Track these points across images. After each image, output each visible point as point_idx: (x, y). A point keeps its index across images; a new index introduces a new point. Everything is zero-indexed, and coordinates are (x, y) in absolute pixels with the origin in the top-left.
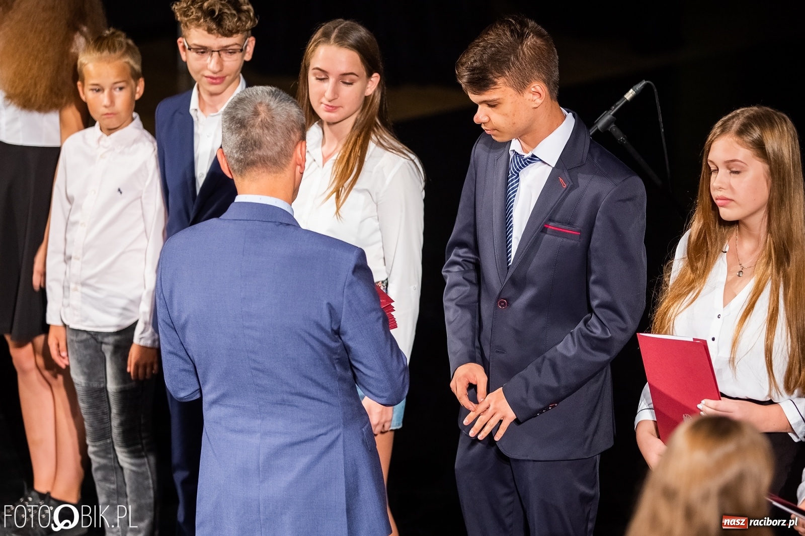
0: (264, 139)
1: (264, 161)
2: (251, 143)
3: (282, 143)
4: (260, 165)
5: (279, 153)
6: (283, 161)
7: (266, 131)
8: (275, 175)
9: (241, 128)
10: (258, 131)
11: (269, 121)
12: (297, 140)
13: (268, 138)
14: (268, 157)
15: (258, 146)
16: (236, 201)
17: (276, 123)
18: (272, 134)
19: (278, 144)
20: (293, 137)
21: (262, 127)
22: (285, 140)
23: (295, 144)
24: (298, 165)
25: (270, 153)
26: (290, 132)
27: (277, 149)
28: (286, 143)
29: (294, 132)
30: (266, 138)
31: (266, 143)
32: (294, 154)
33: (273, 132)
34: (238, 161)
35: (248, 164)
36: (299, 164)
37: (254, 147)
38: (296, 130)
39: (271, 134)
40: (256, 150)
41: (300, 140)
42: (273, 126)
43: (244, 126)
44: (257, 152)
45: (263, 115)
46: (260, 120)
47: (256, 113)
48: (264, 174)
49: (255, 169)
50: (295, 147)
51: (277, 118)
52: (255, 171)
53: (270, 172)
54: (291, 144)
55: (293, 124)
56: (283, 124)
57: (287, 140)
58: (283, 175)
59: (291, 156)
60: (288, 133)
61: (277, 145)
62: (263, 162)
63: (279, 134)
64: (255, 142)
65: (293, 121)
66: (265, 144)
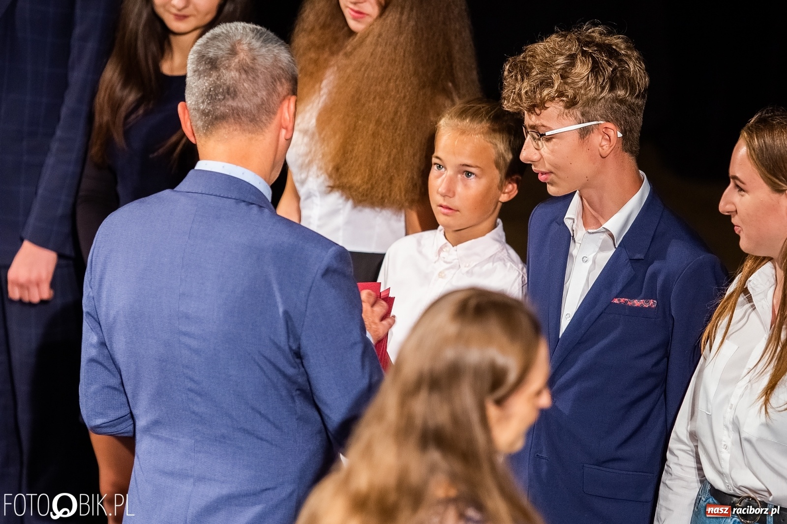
0: (240, 87)
1: (238, 115)
2: (223, 90)
3: (264, 93)
4: (232, 120)
5: (259, 107)
6: (264, 118)
7: (244, 76)
8: (250, 135)
9: (211, 69)
10: (234, 74)
11: (249, 63)
12: (285, 93)
13: (246, 85)
14: (243, 110)
15: (232, 95)
16: (196, 168)
17: (258, 67)
18: (252, 79)
19: (259, 94)
20: (280, 89)
21: (238, 70)
22: (268, 90)
23: (281, 98)
24: (284, 128)
25: (246, 105)
26: (275, 81)
27: (257, 100)
28: (269, 94)
29: (281, 82)
30: (243, 85)
31: (243, 91)
32: (279, 112)
33: (254, 78)
34: (204, 114)
35: (216, 118)
36: (284, 126)
37: (227, 96)
38: (283, 80)
39: (250, 80)
40: (228, 99)
41: (288, 94)
42: (253, 69)
43: (216, 68)
44: (230, 103)
45: (242, 55)
46: (237, 60)
47: (233, 52)
48: (236, 133)
49: (225, 125)
50: (281, 102)
51: (260, 60)
52: (225, 128)
53: (244, 130)
54: (275, 97)
55: (281, 72)
56: (267, 69)
57: (271, 90)
58: (261, 138)
59: (275, 113)
60: (272, 82)
61: (257, 95)
62: (236, 116)
63: (261, 82)
64: (228, 89)
65: (281, 68)
66: (241, 92)
